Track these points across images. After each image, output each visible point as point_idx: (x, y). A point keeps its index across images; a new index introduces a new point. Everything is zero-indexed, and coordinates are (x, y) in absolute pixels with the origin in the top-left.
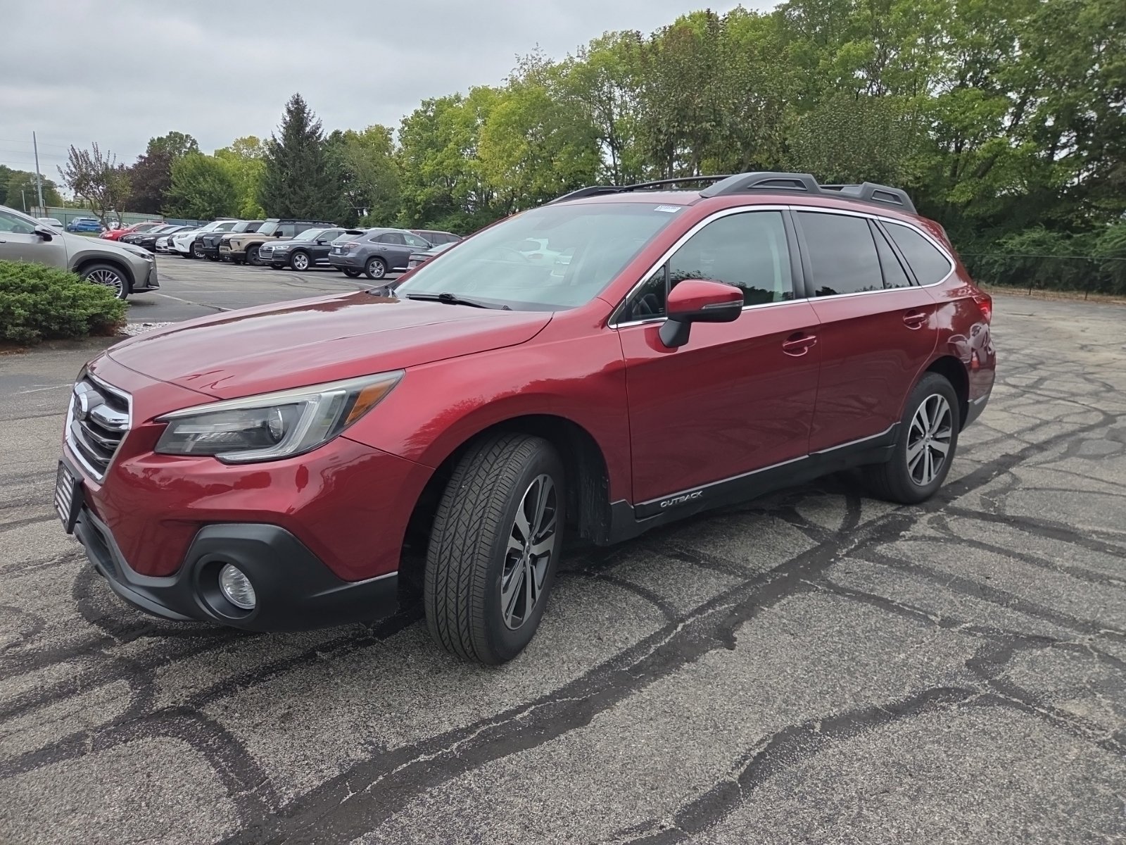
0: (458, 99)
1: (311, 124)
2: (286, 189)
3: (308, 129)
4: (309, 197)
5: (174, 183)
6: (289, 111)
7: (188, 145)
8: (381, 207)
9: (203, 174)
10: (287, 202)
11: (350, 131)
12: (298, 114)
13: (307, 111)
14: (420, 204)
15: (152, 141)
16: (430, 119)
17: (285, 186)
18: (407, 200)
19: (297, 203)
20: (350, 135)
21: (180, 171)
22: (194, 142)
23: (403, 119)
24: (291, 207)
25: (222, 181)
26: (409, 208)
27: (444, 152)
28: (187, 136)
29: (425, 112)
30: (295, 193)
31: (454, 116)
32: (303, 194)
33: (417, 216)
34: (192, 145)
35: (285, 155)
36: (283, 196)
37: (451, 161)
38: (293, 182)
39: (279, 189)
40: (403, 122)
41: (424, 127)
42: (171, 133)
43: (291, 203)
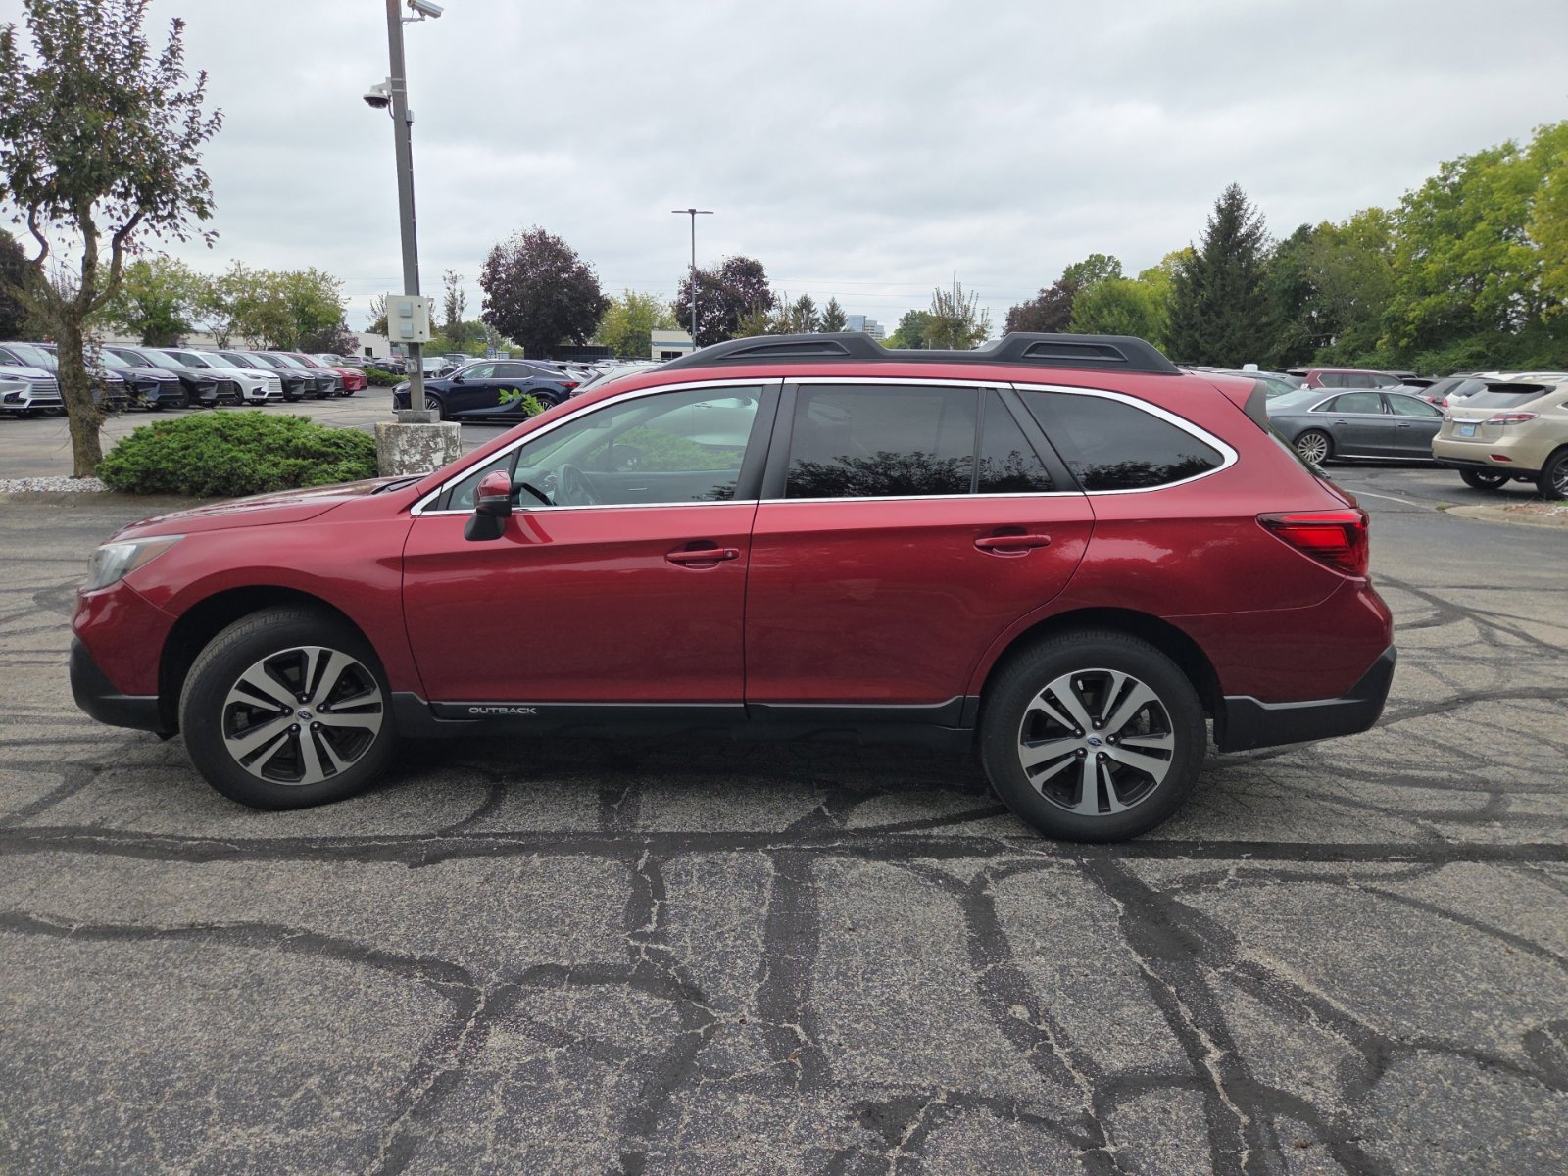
0: (1509, 149)
1: (1249, 223)
2: (1198, 317)
3: (1242, 231)
4: (1228, 326)
5: (1074, 319)
6: (1220, 210)
7: (1110, 269)
8: (1356, 331)
9: (1108, 305)
10: (1196, 335)
11: (1326, 223)
12: (1231, 211)
13: (1244, 206)
14: (1413, 323)
15: (1069, 268)
16: (1454, 188)
17: (1197, 313)
18: (1393, 319)
19: (1210, 335)
20: (1325, 230)
21: (1083, 304)
22: (1118, 264)
23: (1404, 195)
24: (1201, 341)
25: (1132, 312)
26: (1395, 331)
27: (1466, 239)
28: (1110, 258)
29: (1445, 179)
30: (1209, 322)
31: (1494, 178)
32: (1221, 322)
33: (1404, 342)
34: (1114, 268)
35: (1203, 271)
36: (1192, 327)
37: (1477, 251)
38: (1207, 308)
39: (1188, 317)
40: (1404, 200)
41: (1441, 202)
42: (1091, 256)
43: (1202, 336)
